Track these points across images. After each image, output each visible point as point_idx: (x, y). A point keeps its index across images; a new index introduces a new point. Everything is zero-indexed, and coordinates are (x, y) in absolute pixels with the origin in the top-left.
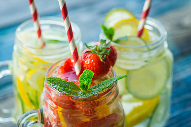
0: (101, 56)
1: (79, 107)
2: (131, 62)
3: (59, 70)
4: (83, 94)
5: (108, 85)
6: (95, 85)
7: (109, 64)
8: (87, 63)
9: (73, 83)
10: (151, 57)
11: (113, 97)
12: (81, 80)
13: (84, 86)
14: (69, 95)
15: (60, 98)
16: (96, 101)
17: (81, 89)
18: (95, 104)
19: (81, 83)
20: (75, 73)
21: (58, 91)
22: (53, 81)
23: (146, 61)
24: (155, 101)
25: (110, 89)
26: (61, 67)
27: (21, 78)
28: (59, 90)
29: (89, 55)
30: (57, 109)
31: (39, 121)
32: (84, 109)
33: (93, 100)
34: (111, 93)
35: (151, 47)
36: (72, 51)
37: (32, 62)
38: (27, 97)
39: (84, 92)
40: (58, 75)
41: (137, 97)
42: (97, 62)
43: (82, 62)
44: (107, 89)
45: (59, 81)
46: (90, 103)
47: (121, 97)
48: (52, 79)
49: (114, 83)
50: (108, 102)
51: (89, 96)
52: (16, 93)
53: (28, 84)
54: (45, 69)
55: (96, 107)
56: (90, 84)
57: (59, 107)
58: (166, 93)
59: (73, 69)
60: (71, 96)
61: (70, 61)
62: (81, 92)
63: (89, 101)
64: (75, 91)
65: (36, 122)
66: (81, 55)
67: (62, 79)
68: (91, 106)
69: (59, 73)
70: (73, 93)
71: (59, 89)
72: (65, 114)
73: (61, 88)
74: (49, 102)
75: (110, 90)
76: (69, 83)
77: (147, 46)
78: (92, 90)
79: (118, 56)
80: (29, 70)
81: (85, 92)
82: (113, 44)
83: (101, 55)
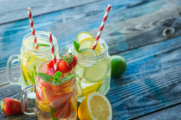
0: (68, 63)
3: (46, 66)
8: (60, 65)
9: (52, 76)
13: (56, 79)
19: (55, 77)
20: (54, 68)
23: (94, 64)
26: (47, 64)
28: (43, 80)
29: (62, 61)
31: (34, 91)
34: (70, 82)
36: (53, 58)
42: (65, 65)
43: (58, 64)
45: (44, 74)
48: (41, 73)
57: (43, 87)
64: (52, 80)
65: (32, 92)
69: (46, 68)
70: (51, 82)
72: (46, 91)
73: (44, 78)
76: (49, 76)
81: (57, 82)
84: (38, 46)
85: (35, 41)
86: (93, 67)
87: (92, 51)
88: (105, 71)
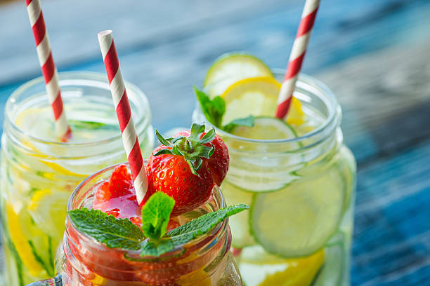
0: (193, 163)
1: (142, 276)
3: (98, 192)
4: (151, 247)
5: (207, 227)
6: (179, 225)
7: (211, 179)
8: (160, 175)
9: (129, 223)
11: (217, 253)
12: (145, 217)
13: (151, 229)
14: (119, 249)
15: (98, 255)
16: (180, 262)
17: (145, 235)
18: (178, 269)
19: (145, 223)
21: (95, 241)
22: (83, 217)
23: (294, 173)
25: (211, 235)
26: (102, 184)
27: (17, 208)
28: (97, 238)
29: (166, 160)
30: (93, 281)
32: (153, 280)
33: (174, 261)
34: (212, 244)
35: (307, 142)
36: (128, 150)
39: (152, 244)
40: (97, 204)
42: (183, 174)
43: (151, 174)
44: (205, 235)
45: (98, 216)
46: (167, 266)
48: (81, 212)
49: (218, 223)
50: (207, 265)
51: (163, 252)
53: (33, 222)
55: (179, 275)
56: (165, 224)
57: (96, 275)
59: (131, 190)
60: (122, 252)
61: (125, 171)
62: (145, 243)
63: (164, 262)
64: (133, 240)
66: (147, 156)
67: (104, 212)
68: (169, 272)
69: (98, 198)
70: (129, 245)
71: (97, 236)
73: (100, 233)
74: (76, 263)
75: (212, 237)
76: (120, 222)
77: (297, 138)
78: (172, 238)
80: (34, 190)
81: (155, 242)
82: (219, 133)
83: (192, 159)
84: (69, 132)
85: (58, 106)
86: (288, 185)
87: (277, 124)
88: (334, 209)
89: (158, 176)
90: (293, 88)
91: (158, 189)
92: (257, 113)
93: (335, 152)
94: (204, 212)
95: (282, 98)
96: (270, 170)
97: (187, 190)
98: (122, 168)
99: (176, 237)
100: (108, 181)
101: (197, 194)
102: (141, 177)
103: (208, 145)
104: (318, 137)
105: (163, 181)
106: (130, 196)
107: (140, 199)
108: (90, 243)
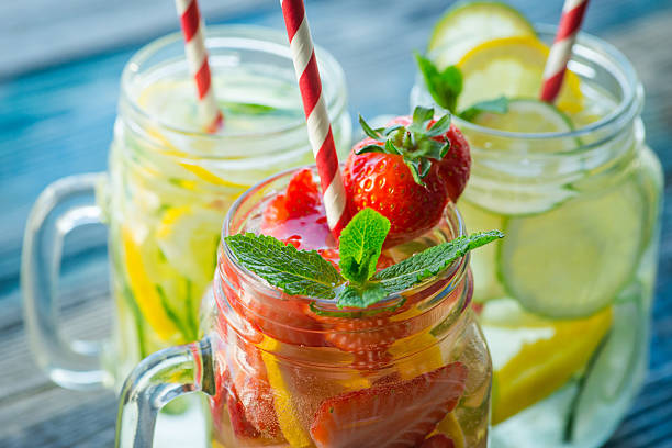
0: (417, 166)
1: (336, 340)
2: (517, 188)
3: (269, 211)
4: (352, 294)
5: (439, 265)
6: (394, 263)
7: (441, 192)
8: (365, 186)
9: (318, 257)
10: (585, 172)
11: (452, 306)
12: (344, 247)
13: (354, 267)
14: (304, 297)
15: (269, 306)
16: (393, 319)
17: (343, 276)
18: (392, 330)
19: (343, 257)
20: (323, 220)
21: (265, 282)
22: (248, 247)
23: (569, 187)
24: (596, 323)
25: (444, 278)
26: (275, 198)
27: (139, 234)
28: (269, 280)
29: (375, 161)
30: (260, 345)
31: (197, 384)
32: (352, 346)
33: (385, 317)
34: (445, 293)
35: (588, 138)
36: (316, 145)
37: (175, 181)
38: (156, 299)
39: (354, 289)
40: (265, 225)
41: (536, 311)
42: (402, 184)
43: (351, 184)
44: (434, 278)
45: (270, 246)
46: (375, 324)
47: (479, 308)
48: (246, 239)
49: (457, 259)
50: (436, 324)
51: (373, 301)
52: (117, 285)
53: (162, 256)
54: (218, 205)
55: (393, 339)
56: (375, 259)
57: (266, 336)
58: (637, 299)
59: (319, 208)
60: (308, 301)
61: (309, 178)
62: (343, 288)
63: (369, 319)
64: (324, 283)
65: (187, 388)
66: (345, 158)
67: (279, 239)
68: (377, 335)
69: (268, 219)
70: (317, 292)
71: (269, 275)
72: (286, 362)
73: (274, 272)
74: (234, 318)
75: (442, 283)
76: (303, 256)
77: (573, 132)
78: (383, 281)
79: (473, 166)
80: (165, 207)
81: (358, 286)
82: (456, 123)
83: (414, 160)
84: (219, 120)
85: (204, 78)
86: (559, 205)
87: (544, 110)
89: (362, 184)
90: (569, 55)
91: (362, 207)
92: (511, 92)
93: (633, 156)
94: (431, 243)
95: (551, 70)
96: (531, 181)
97: (405, 208)
98: (305, 174)
99: (390, 280)
100: (284, 193)
101: (422, 215)
102: (335, 187)
103: (440, 139)
104: (608, 130)
105: (370, 194)
106: (317, 217)
107: (333, 222)
108: (257, 287)
